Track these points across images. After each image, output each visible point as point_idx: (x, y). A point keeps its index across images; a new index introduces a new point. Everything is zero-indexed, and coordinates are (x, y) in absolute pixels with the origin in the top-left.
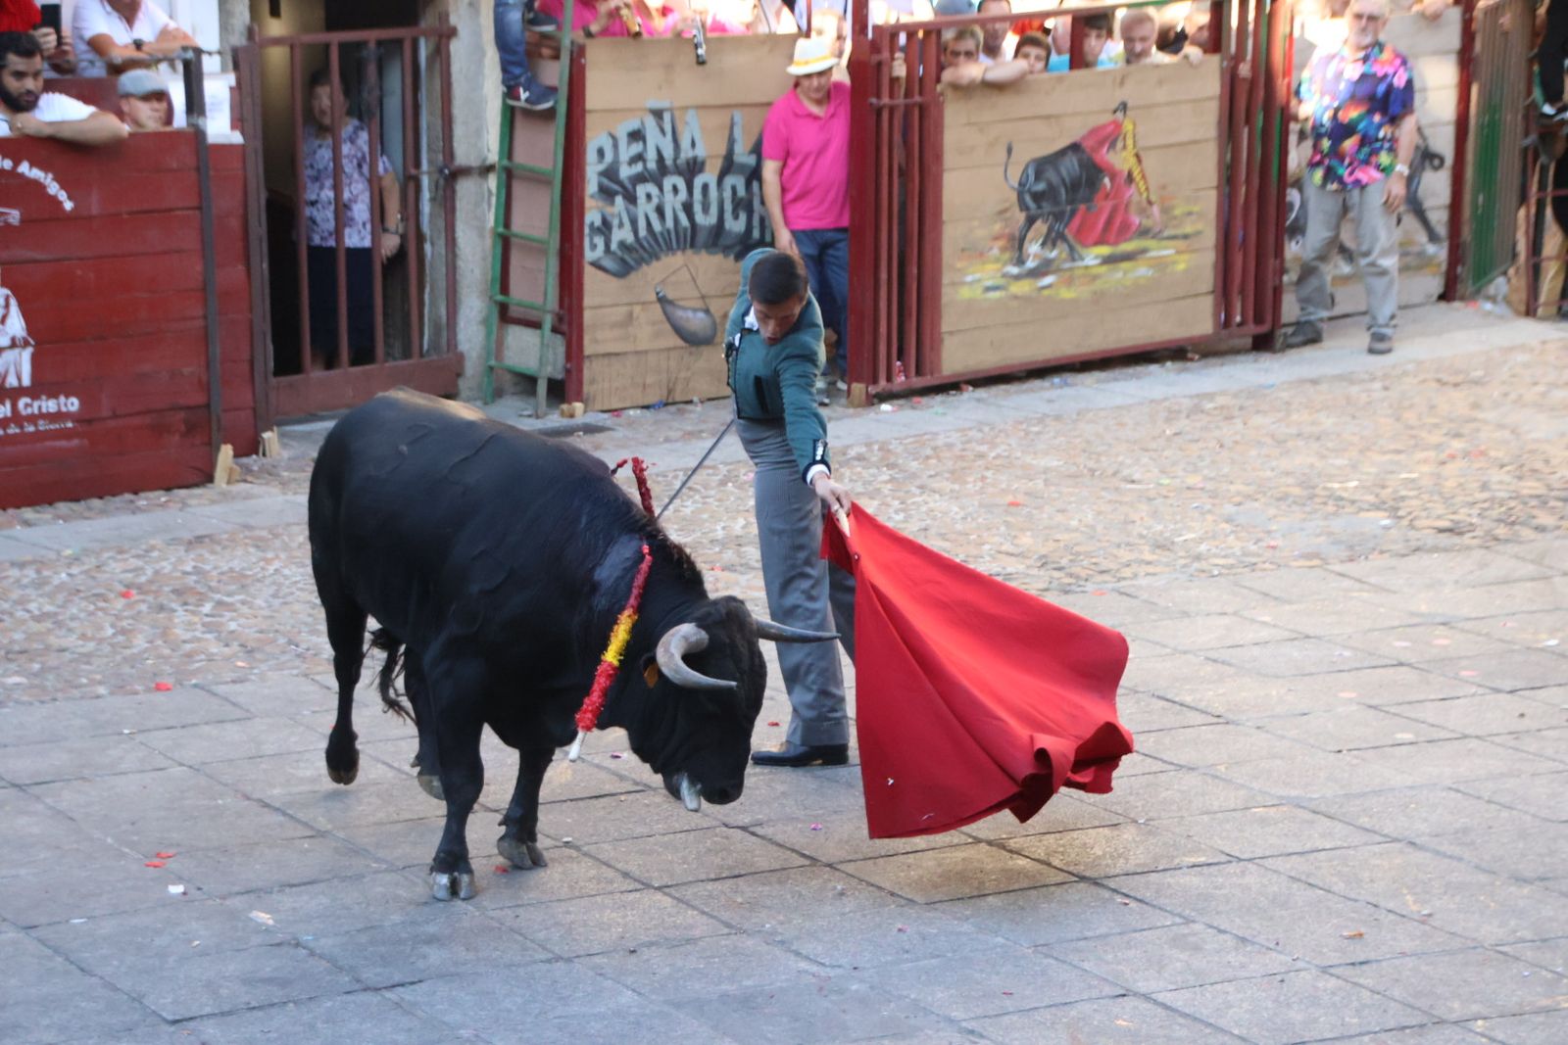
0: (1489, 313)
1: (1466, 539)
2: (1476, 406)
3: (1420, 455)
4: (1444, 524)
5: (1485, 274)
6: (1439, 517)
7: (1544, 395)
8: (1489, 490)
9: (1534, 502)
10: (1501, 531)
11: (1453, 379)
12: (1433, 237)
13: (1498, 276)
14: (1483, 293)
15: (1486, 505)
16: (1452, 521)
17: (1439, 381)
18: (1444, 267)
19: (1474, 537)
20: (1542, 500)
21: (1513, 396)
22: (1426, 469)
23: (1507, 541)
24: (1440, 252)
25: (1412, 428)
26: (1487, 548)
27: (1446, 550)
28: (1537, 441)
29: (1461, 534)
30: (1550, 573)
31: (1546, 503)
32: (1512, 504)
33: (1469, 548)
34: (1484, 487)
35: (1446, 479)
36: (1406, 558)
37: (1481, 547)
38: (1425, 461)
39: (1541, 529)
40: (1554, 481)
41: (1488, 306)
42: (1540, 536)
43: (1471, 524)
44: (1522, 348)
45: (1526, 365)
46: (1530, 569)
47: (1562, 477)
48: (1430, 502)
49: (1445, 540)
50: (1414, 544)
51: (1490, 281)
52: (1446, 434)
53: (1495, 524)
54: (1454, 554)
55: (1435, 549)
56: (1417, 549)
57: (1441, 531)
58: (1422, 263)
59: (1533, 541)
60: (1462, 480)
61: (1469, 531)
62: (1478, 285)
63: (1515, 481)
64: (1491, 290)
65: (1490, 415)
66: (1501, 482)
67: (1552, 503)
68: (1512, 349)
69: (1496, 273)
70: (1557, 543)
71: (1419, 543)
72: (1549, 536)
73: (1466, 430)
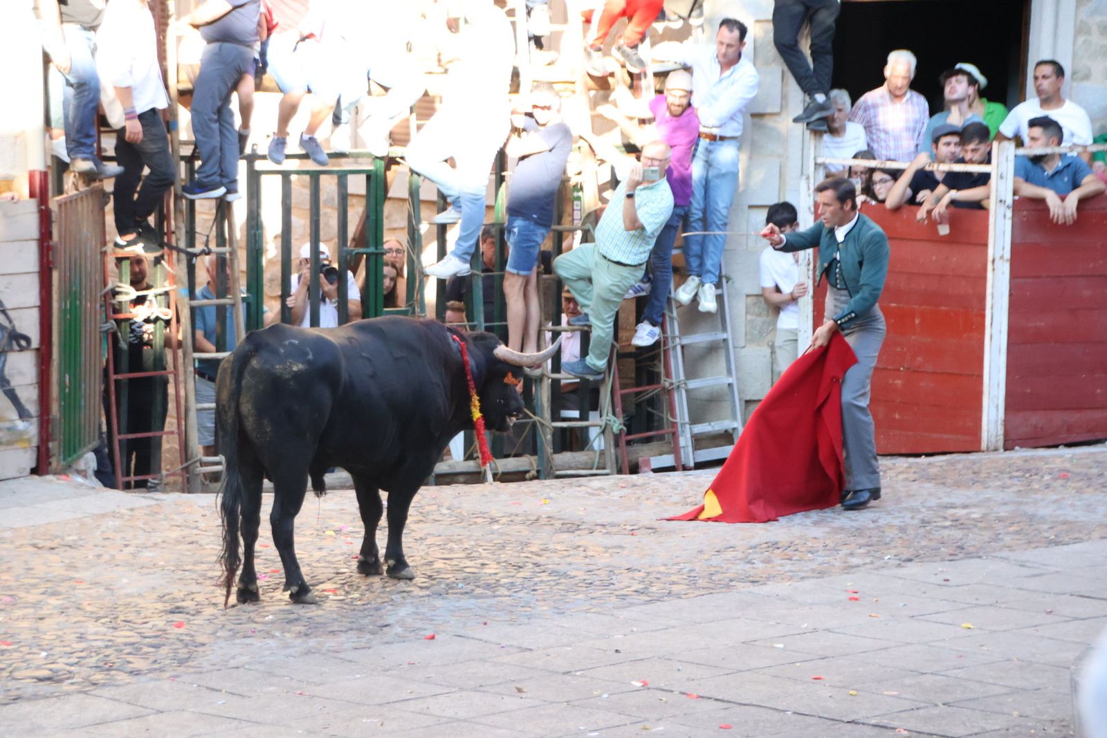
0: (81, 485)
1: (65, 686)
2: (72, 567)
3: (19, 613)
4: (44, 673)
5: (75, 451)
6: (38, 668)
7: (134, 555)
8: (87, 640)
9: (128, 649)
10: (98, 677)
11: (49, 544)
12: (23, 414)
13: (87, 452)
14: (74, 466)
15: (83, 654)
16: (51, 670)
17: (35, 546)
18: (35, 442)
19: (72, 684)
20: (136, 649)
21: (106, 557)
22: (25, 624)
23: (104, 685)
24: (30, 429)
25: (9, 588)
26: (86, 693)
27: (45, 697)
28: (127, 595)
29: (61, 681)
30: (144, 711)
31: (139, 649)
32: (108, 652)
33: (68, 694)
34: (81, 638)
35: (45, 633)
36: (8, 706)
37: (80, 692)
38: (24, 618)
39: (135, 673)
40: (146, 630)
41: (80, 479)
42: (134, 679)
43: (70, 672)
44: (114, 515)
45: (117, 530)
46: (125, 709)
47: (153, 626)
48: (29, 654)
49: (45, 688)
50: (14, 693)
51: (80, 457)
52: (43, 593)
53: (92, 671)
54: (55, 699)
55: (35, 697)
56: (17, 699)
57: (40, 680)
58: (14, 438)
59: (129, 683)
60: (60, 633)
61: (68, 678)
62: (69, 459)
63: (111, 630)
64: (81, 465)
65: (86, 575)
66: (96, 633)
67: (146, 649)
68: (104, 516)
69: (85, 450)
70: (151, 685)
71: (19, 693)
72: (143, 678)
73: (63, 588)
